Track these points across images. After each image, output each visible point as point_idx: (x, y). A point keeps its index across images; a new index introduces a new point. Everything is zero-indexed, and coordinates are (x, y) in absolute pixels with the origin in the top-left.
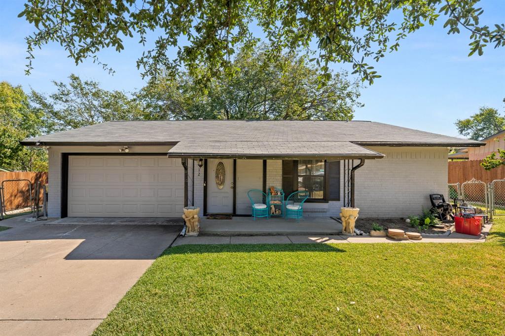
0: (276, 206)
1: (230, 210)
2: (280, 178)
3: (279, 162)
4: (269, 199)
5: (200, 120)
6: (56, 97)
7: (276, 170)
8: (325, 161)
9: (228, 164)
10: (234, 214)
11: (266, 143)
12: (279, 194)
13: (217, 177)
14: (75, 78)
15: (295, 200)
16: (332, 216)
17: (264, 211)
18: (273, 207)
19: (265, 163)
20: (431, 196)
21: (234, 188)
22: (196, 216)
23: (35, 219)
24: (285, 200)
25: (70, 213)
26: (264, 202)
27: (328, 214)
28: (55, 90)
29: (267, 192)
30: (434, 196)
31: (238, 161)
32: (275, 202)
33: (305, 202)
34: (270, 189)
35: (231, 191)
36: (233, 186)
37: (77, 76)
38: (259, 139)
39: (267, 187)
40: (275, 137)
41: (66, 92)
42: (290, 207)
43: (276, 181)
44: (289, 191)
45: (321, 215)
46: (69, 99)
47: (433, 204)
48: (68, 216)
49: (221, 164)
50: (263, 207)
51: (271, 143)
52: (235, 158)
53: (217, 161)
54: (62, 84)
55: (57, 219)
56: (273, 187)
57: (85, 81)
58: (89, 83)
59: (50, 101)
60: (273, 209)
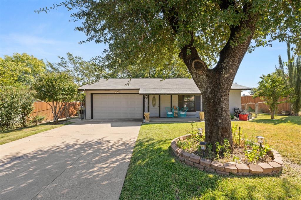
0: (176, 113)
1: (158, 115)
2: (177, 102)
3: (177, 96)
4: (173, 110)
5: (141, 78)
6: (59, 65)
7: (176, 99)
8: (195, 95)
9: (157, 97)
10: (160, 117)
11: (172, 89)
12: (177, 108)
13: (153, 102)
14: (69, 55)
15: (183, 111)
16: (198, 117)
17: (171, 115)
18: (175, 113)
19: (171, 96)
20: (234, 109)
21: (160, 107)
22: (149, 115)
23: (81, 120)
24: (180, 111)
25: (94, 117)
26: (171, 112)
27: (196, 116)
28: (59, 61)
29: (172, 108)
30: (236, 109)
31: (161, 96)
32: (176, 112)
33: (187, 111)
34: (174, 107)
35: (158, 108)
36: (159, 106)
37: (71, 54)
38: (170, 88)
39: (172, 106)
40: (176, 86)
41: (64, 62)
42: (182, 113)
43: (176, 104)
44: (181, 107)
45: (193, 116)
46: (67, 66)
47: (235, 112)
48: (93, 118)
49: (154, 97)
50: (171, 113)
51: (174, 89)
52: (160, 95)
53: (153, 96)
54: (62, 57)
55: (90, 119)
56: (175, 106)
57: (75, 56)
58: (77, 57)
59: (57, 67)
60: (175, 114)
